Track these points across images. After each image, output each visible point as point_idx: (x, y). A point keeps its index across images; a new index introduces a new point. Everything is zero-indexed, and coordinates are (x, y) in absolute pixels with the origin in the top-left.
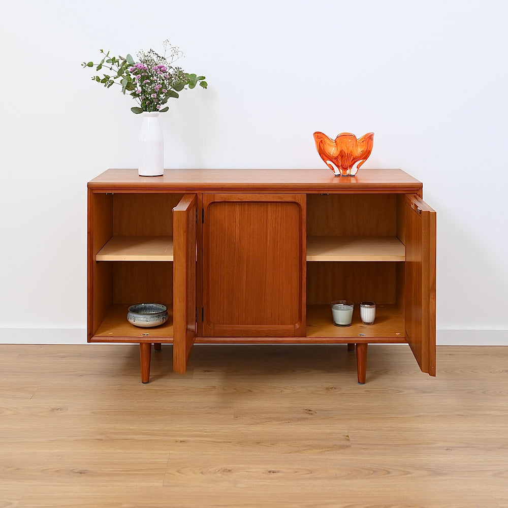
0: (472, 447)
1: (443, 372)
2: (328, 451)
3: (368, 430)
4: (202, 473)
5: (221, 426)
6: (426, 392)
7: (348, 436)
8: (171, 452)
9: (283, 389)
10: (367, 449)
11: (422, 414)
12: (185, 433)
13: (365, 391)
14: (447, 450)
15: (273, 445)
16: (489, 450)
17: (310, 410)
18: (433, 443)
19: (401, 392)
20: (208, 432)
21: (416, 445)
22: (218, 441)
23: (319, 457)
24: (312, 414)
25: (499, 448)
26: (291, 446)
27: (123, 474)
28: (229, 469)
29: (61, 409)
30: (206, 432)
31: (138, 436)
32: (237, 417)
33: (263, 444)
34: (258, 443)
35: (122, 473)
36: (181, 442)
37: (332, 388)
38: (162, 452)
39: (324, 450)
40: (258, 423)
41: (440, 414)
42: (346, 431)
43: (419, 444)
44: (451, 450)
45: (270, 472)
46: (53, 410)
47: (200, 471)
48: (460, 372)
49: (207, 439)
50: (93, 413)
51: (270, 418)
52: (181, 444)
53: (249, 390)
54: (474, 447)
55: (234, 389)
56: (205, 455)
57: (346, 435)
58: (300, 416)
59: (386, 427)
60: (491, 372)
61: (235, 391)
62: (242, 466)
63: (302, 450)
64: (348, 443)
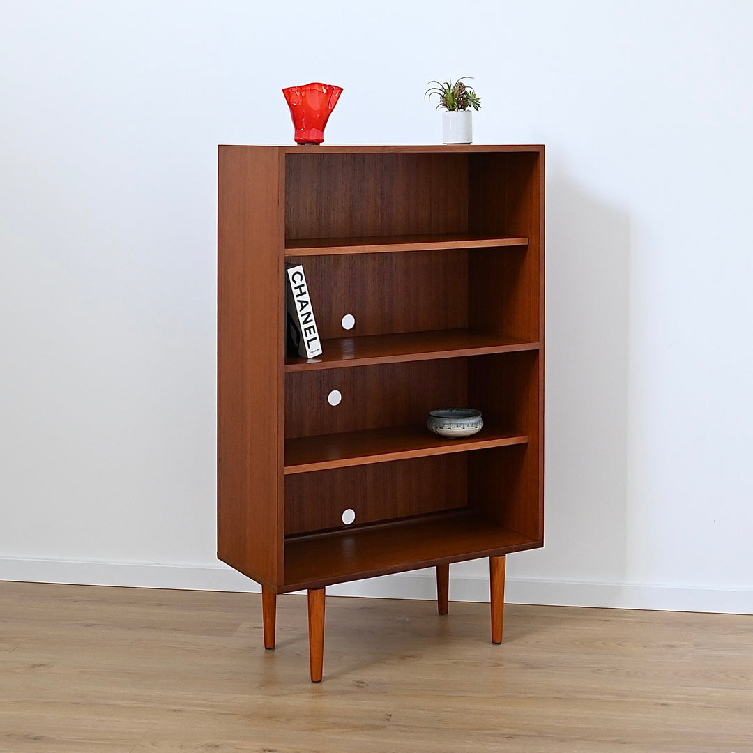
2: (353, 731)
3: (422, 710)
4: (181, 747)
5: (236, 696)
6: (536, 668)
7: (390, 716)
8: (157, 722)
10: (405, 731)
11: (508, 694)
12: (185, 701)
14: (507, 737)
15: (288, 720)
16: (561, 741)
17: (362, 683)
18: (494, 729)
19: (500, 665)
20: (214, 702)
21: (472, 730)
22: (222, 712)
24: (362, 687)
25: (578, 739)
26: (310, 723)
27: (84, 743)
28: (216, 744)
29: (44, 666)
30: (211, 701)
31: (126, 702)
32: (262, 686)
33: (276, 719)
34: (271, 717)
35: (84, 741)
36: (175, 711)
38: (145, 721)
39: (348, 730)
40: (285, 695)
42: (392, 709)
43: (478, 729)
44: (513, 738)
45: (265, 750)
46: (34, 666)
47: (180, 745)
48: (601, 644)
49: (209, 710)
50: (82, 672)
52: (174, 714)
54: (545, 737)
57: (389, 714)
58: (345, 689)
59: (448, 707)
60: (645, 647)
62: (235, 742)
63: (321, 729)
64: (385, 723)
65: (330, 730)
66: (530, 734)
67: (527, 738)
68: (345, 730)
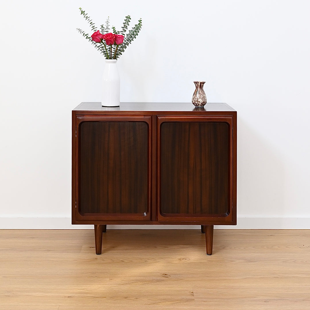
0: (283, 300)
1: (265, 247)
2: (177, 303)
3: (208, 288)
5: (99, 286)
7: (193, 293)
8: (61, 304)
9: (147, 259)
10: (206, 301)
11: (248, 277)
12: (72, 291)
13: (208, 261)
14: (265, 302)
15: (137, 299)
18: (255, 297)
19: (234, 261)
20: (89, 290)
21: (243, 298)
22: (97, 296)
23: (171, 307)
24: (167, 277)
25: (304, 300)
26: (150, 300)
30: (87, 290)
31: (37, 293)
32: (111, 280)
33: (129, 298)
34: (126, 298)
36: (69, 297)
37: (183, 259)
38: (54, 305)
39: (174, 302)
40: (127, 284)
41: (261, 277)
42: (192, 289)
43: (246, 298)
44: (268, 302)
48: (278, 248)
49: (88, 295)
50: (3, 277)
51: (136, 280)
52: (69, 299)
53: (122, 261)
54: (284, 300)
55: (111, 260)
56: (86, 306)
57: (192, 291)
58: (159, 278)
59: (221, 286)
60: (300, 248)
61: (111, 261)
63: (158, 303)
64: (192, 297)
65: (163, 303)
66: (275, 299)
67: (275, 301)
68: (172, 303)
